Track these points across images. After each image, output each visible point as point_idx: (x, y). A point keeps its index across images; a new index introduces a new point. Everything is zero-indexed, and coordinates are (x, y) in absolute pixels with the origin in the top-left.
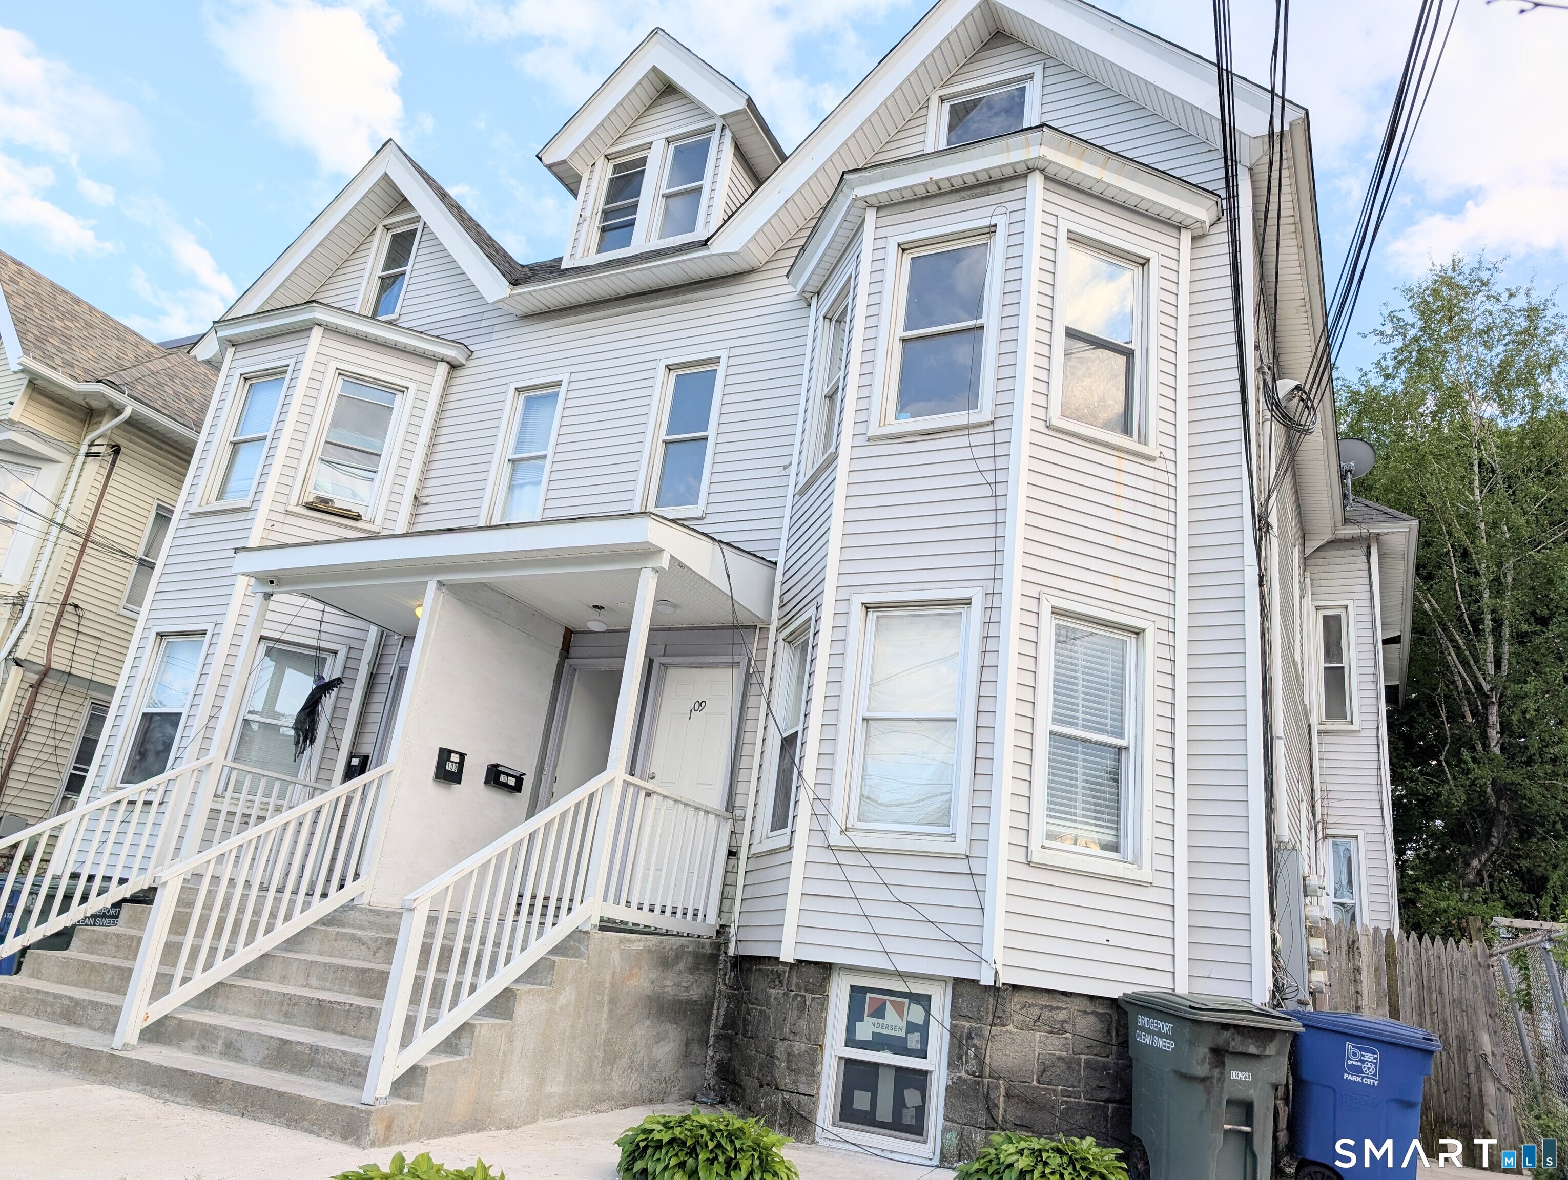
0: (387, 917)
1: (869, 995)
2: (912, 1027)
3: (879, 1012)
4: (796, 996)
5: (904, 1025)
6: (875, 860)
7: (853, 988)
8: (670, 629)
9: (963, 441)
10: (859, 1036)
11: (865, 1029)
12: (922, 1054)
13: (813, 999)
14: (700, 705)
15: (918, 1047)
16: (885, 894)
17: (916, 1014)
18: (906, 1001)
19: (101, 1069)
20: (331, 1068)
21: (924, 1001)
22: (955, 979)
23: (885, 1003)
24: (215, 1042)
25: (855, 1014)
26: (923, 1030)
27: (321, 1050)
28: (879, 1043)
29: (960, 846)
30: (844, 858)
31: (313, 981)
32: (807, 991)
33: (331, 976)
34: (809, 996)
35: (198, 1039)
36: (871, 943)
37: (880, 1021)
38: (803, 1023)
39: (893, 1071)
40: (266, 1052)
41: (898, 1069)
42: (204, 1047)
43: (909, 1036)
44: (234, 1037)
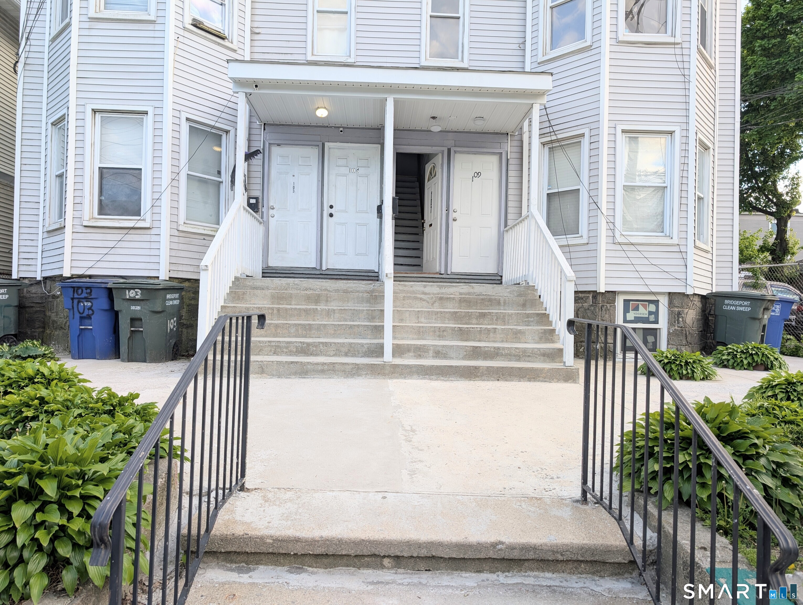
0: (412, 287)
1: (631, 302)
2: (650, 313)
3: (636, 309)
4: (603, 306)
5: (647, 312)
6: (640, 248)
7: (625, 301)
8: (455, 132)
9: (671, 51)
10: (628, 319)
11: (631, 316)
12: (656, 322)
13: (611, 306)
14: (478, 174)
15: (654, 320)
16: (646, 262)
17: (652, 308)
18: (647, 303)
19: (387, 372)
20: (510, 355)
21: (656, 303)
22: (670, 293)
23: (638, 305)
24: (428, 352)
25: (626, 311)
26: (656, 313)
27: (501, 349)
28: (637, 320)
29: (675, 240)
30: (625, 247)
31: (423, 320)
32: (608, 303)
33: (434, 317)
34: (608, 305)
35: (414, 352)
36: (640, 282)
37: (637, 312)
38: (607, 316)
39: (642, 330)
40: (465, 353)
41: (644, 329)
42: (420, 356)
43: (650, 316)
44: (440, 349)
